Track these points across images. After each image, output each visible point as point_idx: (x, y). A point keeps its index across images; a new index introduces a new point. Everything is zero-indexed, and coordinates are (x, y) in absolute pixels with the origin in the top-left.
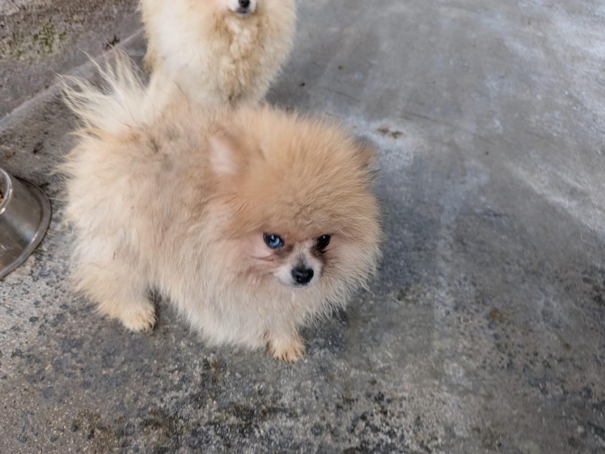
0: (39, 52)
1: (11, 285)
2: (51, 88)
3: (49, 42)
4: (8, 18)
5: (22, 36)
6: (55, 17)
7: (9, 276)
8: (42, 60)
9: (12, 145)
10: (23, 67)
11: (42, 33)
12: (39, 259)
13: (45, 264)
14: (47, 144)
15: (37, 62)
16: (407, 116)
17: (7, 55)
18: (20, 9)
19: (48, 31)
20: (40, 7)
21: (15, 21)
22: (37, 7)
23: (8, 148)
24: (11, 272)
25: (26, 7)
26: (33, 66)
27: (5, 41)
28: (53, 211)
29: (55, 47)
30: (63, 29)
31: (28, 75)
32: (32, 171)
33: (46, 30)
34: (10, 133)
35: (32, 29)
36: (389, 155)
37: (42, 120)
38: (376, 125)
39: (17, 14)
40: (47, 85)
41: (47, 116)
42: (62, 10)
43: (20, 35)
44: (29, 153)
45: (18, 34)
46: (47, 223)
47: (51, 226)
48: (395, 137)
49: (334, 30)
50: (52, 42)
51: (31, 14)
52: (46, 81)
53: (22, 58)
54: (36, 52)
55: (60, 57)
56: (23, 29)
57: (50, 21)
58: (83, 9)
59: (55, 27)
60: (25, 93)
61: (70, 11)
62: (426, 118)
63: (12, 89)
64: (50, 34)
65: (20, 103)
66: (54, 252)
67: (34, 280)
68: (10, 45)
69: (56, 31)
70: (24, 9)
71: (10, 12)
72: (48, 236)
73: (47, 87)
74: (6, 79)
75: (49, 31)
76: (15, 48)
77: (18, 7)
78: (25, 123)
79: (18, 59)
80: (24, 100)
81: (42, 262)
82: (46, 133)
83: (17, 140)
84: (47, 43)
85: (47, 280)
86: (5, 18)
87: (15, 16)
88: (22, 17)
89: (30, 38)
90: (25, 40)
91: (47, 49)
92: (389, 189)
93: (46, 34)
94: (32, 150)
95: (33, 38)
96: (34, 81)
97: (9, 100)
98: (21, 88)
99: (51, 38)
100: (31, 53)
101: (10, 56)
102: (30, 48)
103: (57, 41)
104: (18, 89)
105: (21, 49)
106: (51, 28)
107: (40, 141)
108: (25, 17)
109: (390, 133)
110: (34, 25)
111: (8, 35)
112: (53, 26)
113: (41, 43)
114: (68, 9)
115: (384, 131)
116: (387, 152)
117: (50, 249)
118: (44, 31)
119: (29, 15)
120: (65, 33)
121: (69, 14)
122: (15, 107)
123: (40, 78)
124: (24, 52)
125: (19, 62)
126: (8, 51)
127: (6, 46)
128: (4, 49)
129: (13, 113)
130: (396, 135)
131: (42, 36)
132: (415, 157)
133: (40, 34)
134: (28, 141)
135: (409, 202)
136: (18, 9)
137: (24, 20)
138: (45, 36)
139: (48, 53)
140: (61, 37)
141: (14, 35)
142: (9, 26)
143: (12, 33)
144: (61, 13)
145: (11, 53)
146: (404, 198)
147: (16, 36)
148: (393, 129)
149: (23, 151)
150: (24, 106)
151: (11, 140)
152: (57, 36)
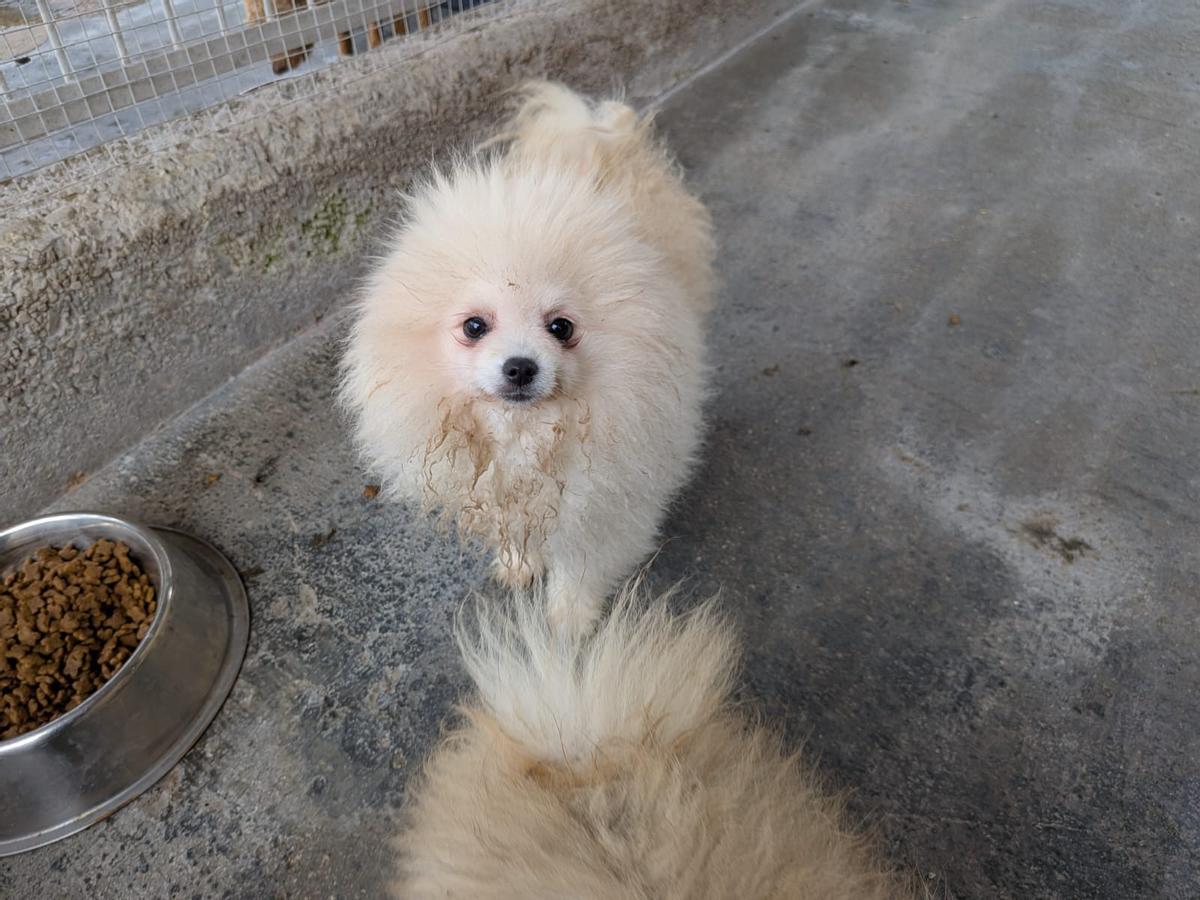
0: (309, 254)
1: (121, 839)
2: (328, 319)
3: (333, 231)
4: (252, 197)
5: (280, 227)
6: (350, 183)
7: (125, 810)
8: (316, 269)
9: (220, 456)
10: (272, 285)
11: (320, 215)
12: (190, 779)
13: (200, 792)
14: (284, 466)
15: (304, 273)
16: (1112, 492)
17: (242, 267)
18: (280, 175)
19: (333, 211)
20: (322, 167)
21: (267, 200)
22: (316, 168)
23: (212, 462)
24: (132, 801)
25: (293, 171)
26: (293, 283)
27: (241, 241)
28: (251, 649)
29: (344, 241)
30: (366, 204)
31: (282, 299)
32: (240, 529)
33: (329, 209)
34: (224, 423)
35: (300, 211)
36: (1045, 616)
37: (291, 400)
38: (1022, 510)
39: (275, 186)
40: (319, 315)
41: (303, 391)
42: (366, 168)
43: (274, 226)
44: (247, 482)
45: (270, 224)
46: (231, 681)
47: (237, 690)
48: (1070, 559)
49: (953, 211)
50: (339, 230)
51: (301, 182)
52: (319, 308)
53: (273, 269)
54: (305, 254)
55: (352, 258)
56: (282, 213)
57: (340, 191)
58: (412, 160)
59: (349, 201)
60: (271, 334)
61: (384, 168)
62: (1162, 505)
63: (246, 331)
64: (338, 215)
65: (259, 355)
66: (224, 766)
67: (167, 837)
68: (251, 247)
69: (351, 209)
70: (289, 174)
71: (260, 185)
72: (224, 718)
73: (318, 319)
74: (235, 313)
75: (336, 213)
76: (262, 251)
77: (276, 171)
78: (258, 403)
79: (265, 272)
80: (267, 349)
81: (194, 788)
82: (290, 435)
83: (232, 443)
84: (328, 234)
85: (192, 842)
86: (248, 197)
87: (268, 192)
88: (282, 191)
89: (295, 228)
90: (283, 234)
91: (327, 246)
92: (1029, 735)
93: (328, 218)
94: (253, 475)
95: (300, 227)
96: (293, 310)
97: (237, 350)
98: (264, 326)
99: (339, 224)
100: (293, 257)
101: (249, 268)
102: (292, 247)
103: (352, 227)
104: (259, 329)
105: (273, 252)
106: (340, 205)
107: (275, 454)
108: (287, 190)
109: (1055, 542)
110: (304, 203)
111: (249, 229)
112: (344, 200)
113: (317, 235)
114: (380, 164)
115: (1040, 533)
116: (1042, 604)
117: (218, 756)
118: (325, 210)
119: (299, 184)
120: (367, 212)
121: (380, 172)
122: (247, 364)
123: (307, 302)
124: (278, 256)
125: (266, 277)
126: (246, 259)
127: (243, 249)
128: (237, 256)
129: (241, 376)
130: (1071, 548)
131: (319, 223)
132: (1114, 636)
133: (316, 217)
134: (253, 449)
135: (1079, 791)
136: (275, 177)
137: (286, 195)
138: (326, 222)
139: (328, 253)
140: (359, 221)
141: (262, 227)
142: (253, 212)
143: (257, 224)
144: (365, 174)
145: (252, 262)
146: (1066, 776)
147: (266, 228)
148: (1065, 531)
149: (237, 475)
150: (264, 361)
151: (222, 444)
152: (351, 218)
